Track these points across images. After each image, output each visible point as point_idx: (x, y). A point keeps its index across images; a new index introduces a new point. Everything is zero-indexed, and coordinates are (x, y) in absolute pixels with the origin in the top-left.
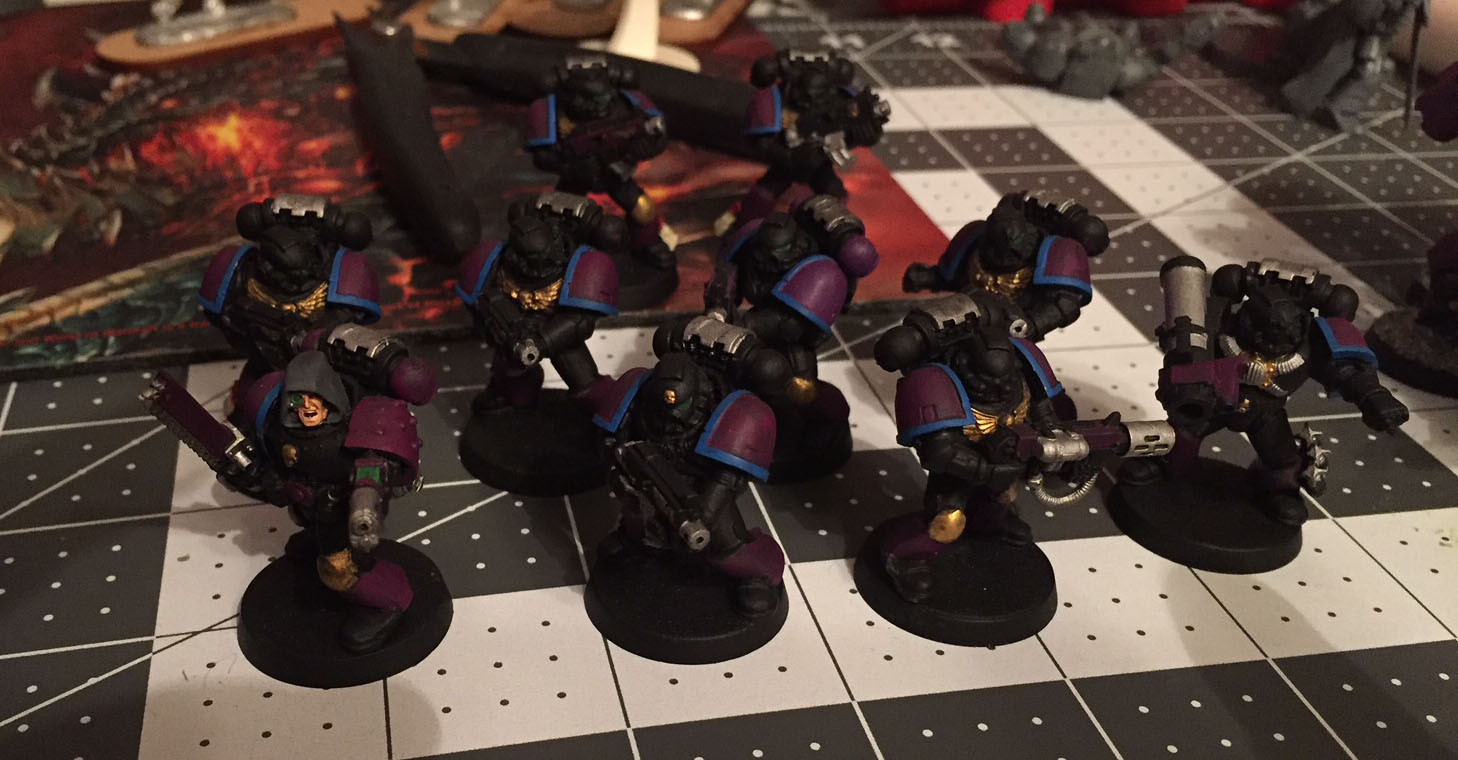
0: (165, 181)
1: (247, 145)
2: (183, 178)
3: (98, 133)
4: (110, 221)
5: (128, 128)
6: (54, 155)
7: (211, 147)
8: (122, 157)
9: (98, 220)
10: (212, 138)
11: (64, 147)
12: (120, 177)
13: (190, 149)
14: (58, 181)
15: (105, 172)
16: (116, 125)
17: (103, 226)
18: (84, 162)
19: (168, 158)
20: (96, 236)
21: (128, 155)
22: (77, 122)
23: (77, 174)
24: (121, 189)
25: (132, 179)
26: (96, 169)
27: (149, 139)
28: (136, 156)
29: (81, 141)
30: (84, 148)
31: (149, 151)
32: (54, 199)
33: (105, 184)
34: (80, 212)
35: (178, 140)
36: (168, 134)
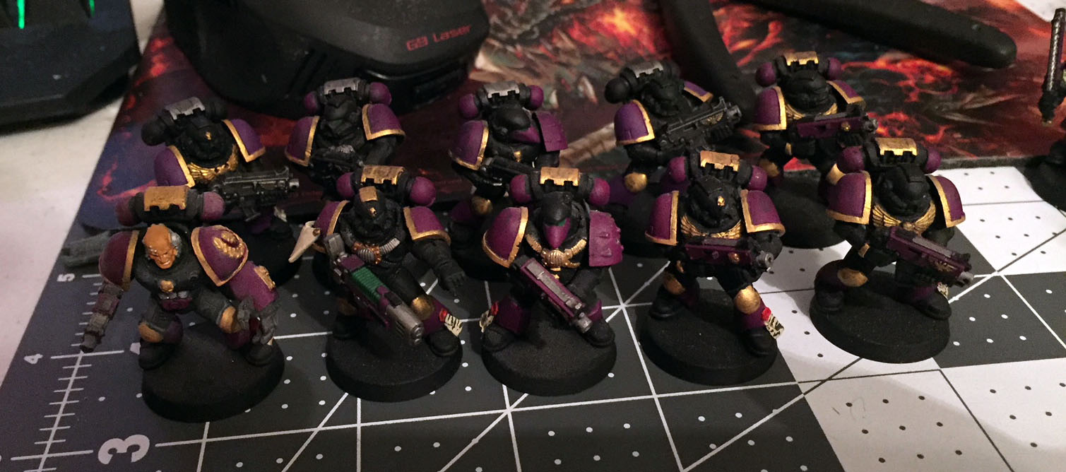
0: (601, 57)
1: (640, 31)
2: (611, 55)
3: (534, 22)
4: (585, 86)
5: (550, 17)
6: (515, 37)
7: (615, 32)
8: (561, 39)
9: (577, 84)
10: (613, 26)
11: (519, 32)
12: (569, 53)
13: (601, 32)
14: (529, 56)
15: (556, 50)
16: (543, 16)
17: (581, 88)
18: (537, 43)
19: (592, 40)
20: (581, 95)
21: (564, 37)
22: (515, 13)
23: (540, 51)
24: (575, 62)
25: (578, 54)
26: (549, 47)
27: (570, 25)
28: (570, 37)
29: (528, 27)
30: (531, 32)
31: (576, 33)
32: (537, 70)
33: (563, 58)
34: (559, 79)
35: (591, 26)
36: (582, 22)
